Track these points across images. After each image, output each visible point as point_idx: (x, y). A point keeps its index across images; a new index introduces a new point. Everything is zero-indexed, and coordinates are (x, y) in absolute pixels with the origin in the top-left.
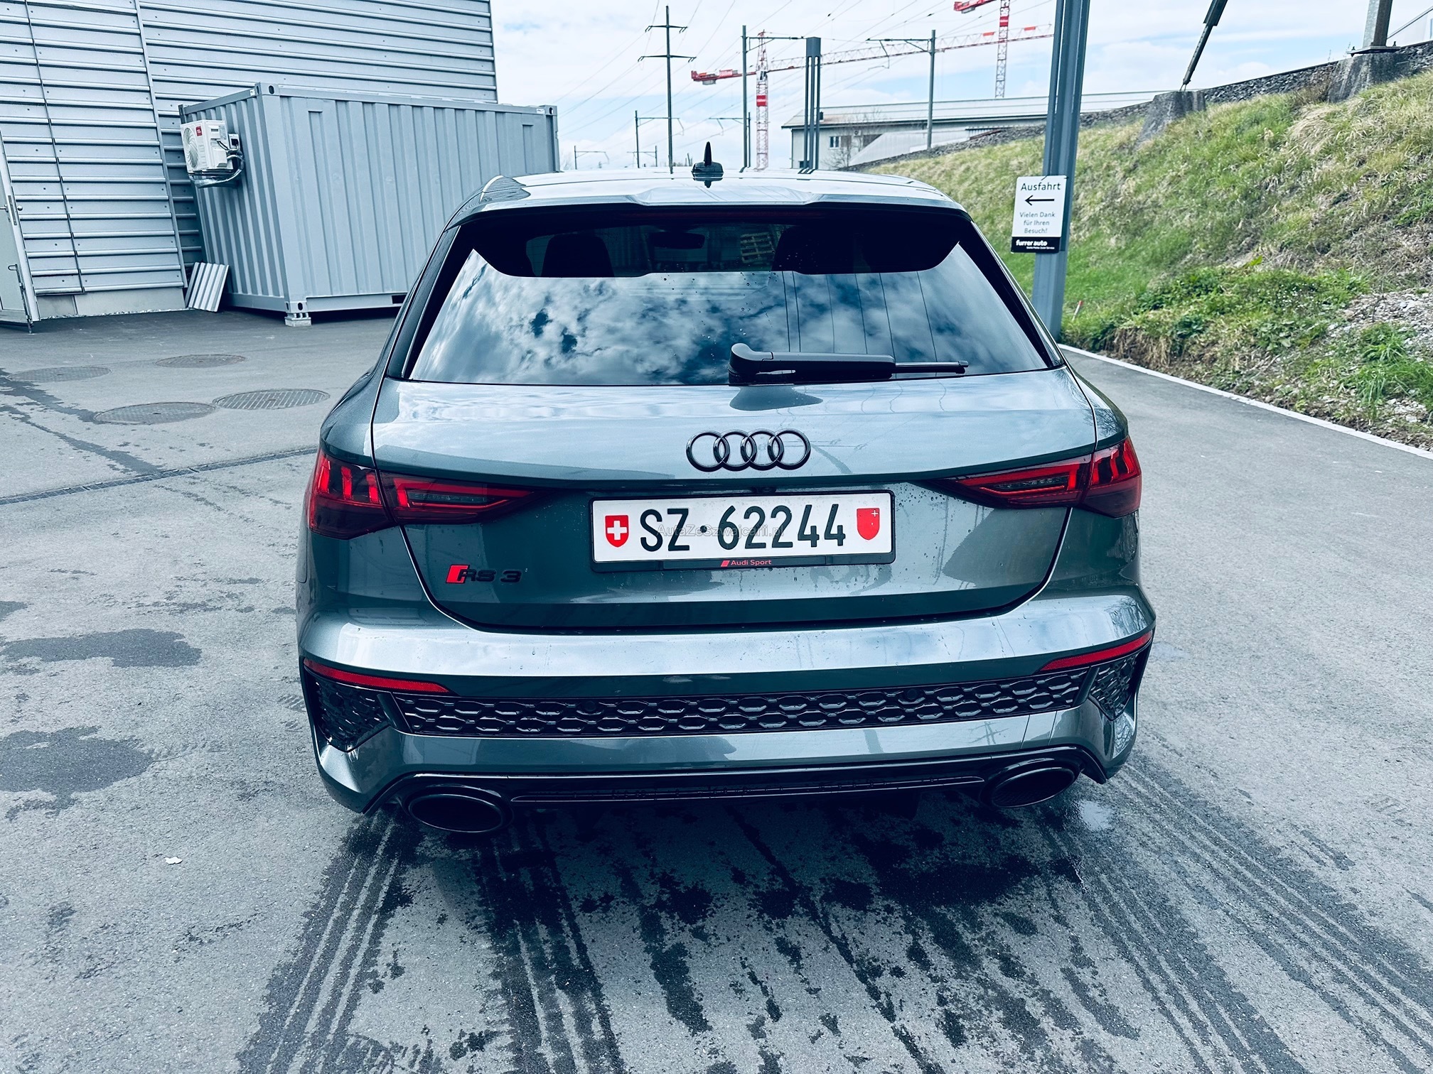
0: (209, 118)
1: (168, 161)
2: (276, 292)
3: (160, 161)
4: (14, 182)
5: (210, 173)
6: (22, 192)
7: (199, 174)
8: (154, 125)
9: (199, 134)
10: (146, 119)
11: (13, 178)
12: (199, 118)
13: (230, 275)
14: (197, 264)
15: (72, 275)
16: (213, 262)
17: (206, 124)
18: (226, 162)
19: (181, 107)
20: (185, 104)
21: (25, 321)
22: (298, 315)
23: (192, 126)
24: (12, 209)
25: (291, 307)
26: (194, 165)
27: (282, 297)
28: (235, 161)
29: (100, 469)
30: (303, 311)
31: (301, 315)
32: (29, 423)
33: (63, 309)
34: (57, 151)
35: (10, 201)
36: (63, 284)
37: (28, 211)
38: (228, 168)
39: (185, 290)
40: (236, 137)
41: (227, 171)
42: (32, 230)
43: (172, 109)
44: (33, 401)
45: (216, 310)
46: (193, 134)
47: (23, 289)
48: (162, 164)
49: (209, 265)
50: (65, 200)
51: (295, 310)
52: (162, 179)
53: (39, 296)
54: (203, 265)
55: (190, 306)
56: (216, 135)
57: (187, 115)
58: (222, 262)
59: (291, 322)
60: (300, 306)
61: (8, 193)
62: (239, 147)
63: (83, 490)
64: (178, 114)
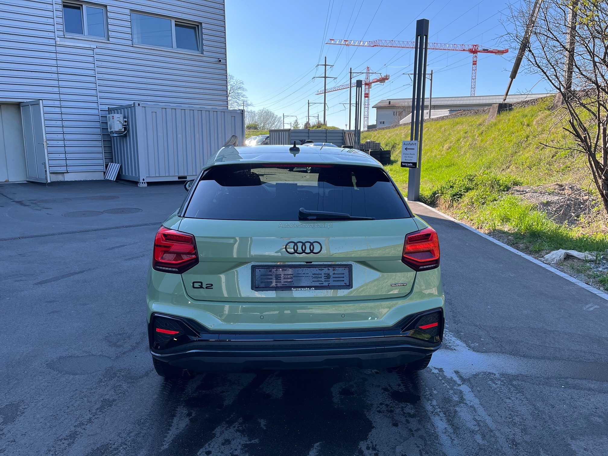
0: (118, 113)
1: (102, 127)
2: (135, 174)
3: (100, 127)
4: (47, 134)
5: (116, 132)
6: (50, 137)
7: (112, 132)
8: (98, 114)
9: (113, 119)
10: (95, 112)
12: (114, 113)
13: (121, 167)
14: (110, 163)
15: (64, 166)
16: (115, 163)
17: (116, 116)
19: (109, 108)
21: (45, 182)
22: (143, 183)
23: (111, 115)
24: (45, 143)
26: (111, 129)
27: (138, 176)
28: (125, 129)
33: (60, 178)
34: (63, 123)
35: (45, 141)
36: (60, 169)
39: (104, 173)
40: (126, 120)
41: (122, 131)
43: (105, 108)
45: (114, 180)
46: (111, 118)
47: (46, 171)
50: (64, 140)
51: (141, 181)
52: (100, 133)
54: (112, 163)
55: (106, 178)
56: (119, 119)
57: (111, 111)
58: (118, 163)
59: (141, 185)
60: (144, 180)
61: (45, 138)
62: (127, 123)
64: (108, 110)
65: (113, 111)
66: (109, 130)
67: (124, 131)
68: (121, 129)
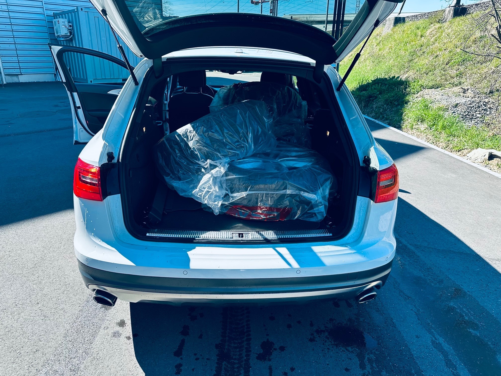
0: (63, 18)
3: (47, 31)
5: (63, 36)
7: (58, 36)
8: (45, 19)
10: (41, 17)
15: (18, 68)
17: (61, 20)
20: (55, 12)
21: (2, 84)
23: (56, 20)
26: (57, 33)
27: (85, 78)
28: (71, 33)
33: (15, 80)
34: (13, 27)
36: (14, 71)
39: (55, 75)
40: (71, 24)
41: (68, 36)
42: (4, 53)
43: (51, 13)
46: (57, 23)
50: (15, 44)
52: (48, 37)
53: (6, 75)
55: (57, 80)
56: (63, 24)
57: (56, 16)
62: (72, 28)
64: (53, 15)
65: (58, 16)
67: (70, 36)
68: (67, 34)
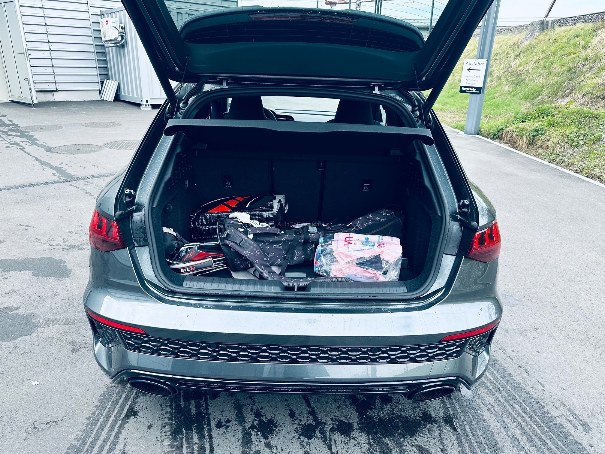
0: (112, 17)
1: (94, 35)
2: (137, 95)
3: (91, 35)
4: (27, 41)
5: (111, 41)
6: (31, 46)
7: (106, 41)
8: (89, 19)
9: (107, 24)
10: (85, 16)
11: (27, 40)
12: (108, 17)
13: (119, 85)
14: (106, 80)
15: (53, 83)
16: (112, 80)
17: (110, 19)
18: (118, 37)
19: (101, 11)
20: (103, 10)
21: (31, 103)
22: (146, 105)
23: (104, 20)
24: (26, 54)
25: (143, 101)
26: (105, 38)
27: (140, 97)
28: (122, 37)
29: (48, 175)
30: (148, 104)
31: (147, 105)
32: (23, 151)
33: (48, 98)
34: (47, 29)
35: (26, 50)
36: (48, 87)
37: (34, 54)
38: (119, 39)
39: (100, 92)
40: (123, 25)
41: (118, 41)
42: (35, 63)
43: (97, 11)
44: (27, 140)
45: (112, 101)
46: (105, 23)
47: (30, 88)
48: (92, 36)
49: (110, 81)
50: (50, 50)
51: (144, 103)
52: (92, 43)
53: (37, 91)
54: (108, 80)
55: (102, 98)
56: (114, 24)
57: (103, 15)
58: (116, 80)
59: (142, 108)
60: (147, 101)
61: (25, 47)
62: (124, 30)
63: (39, 185)
64: (99, 14)
65: (106, 15)
66: (103, 39)
